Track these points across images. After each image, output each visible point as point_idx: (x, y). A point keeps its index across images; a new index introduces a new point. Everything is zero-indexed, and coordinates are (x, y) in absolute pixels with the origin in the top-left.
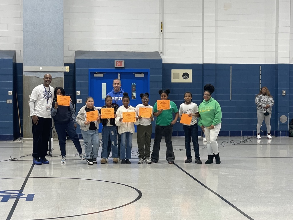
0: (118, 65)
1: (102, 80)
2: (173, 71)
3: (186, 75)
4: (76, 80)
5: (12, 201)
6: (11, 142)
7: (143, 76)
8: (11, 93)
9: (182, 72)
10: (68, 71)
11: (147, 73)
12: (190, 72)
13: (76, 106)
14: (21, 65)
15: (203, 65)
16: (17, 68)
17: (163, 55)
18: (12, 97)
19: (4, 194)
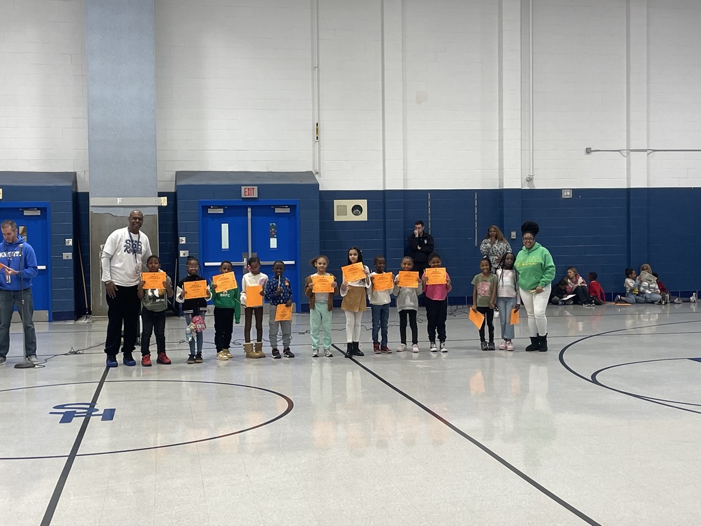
0: (247, 194)
1: (221, 219)
2: (337, 203)
3: (356, 209)
4: (179, 219)
5: (78, 422)
6: (71, 322)
7: (288, 210)
8: (70, 242)
9: (351, 203)
10: (165, 204)
11: (295, 206)
12: (363, 203)
13: (180, 262)
14: (86, 195)
15: (384, 192)
16: (80, 202)
17: (320, 176)
18: (72, 249)
19: (64, 411)
